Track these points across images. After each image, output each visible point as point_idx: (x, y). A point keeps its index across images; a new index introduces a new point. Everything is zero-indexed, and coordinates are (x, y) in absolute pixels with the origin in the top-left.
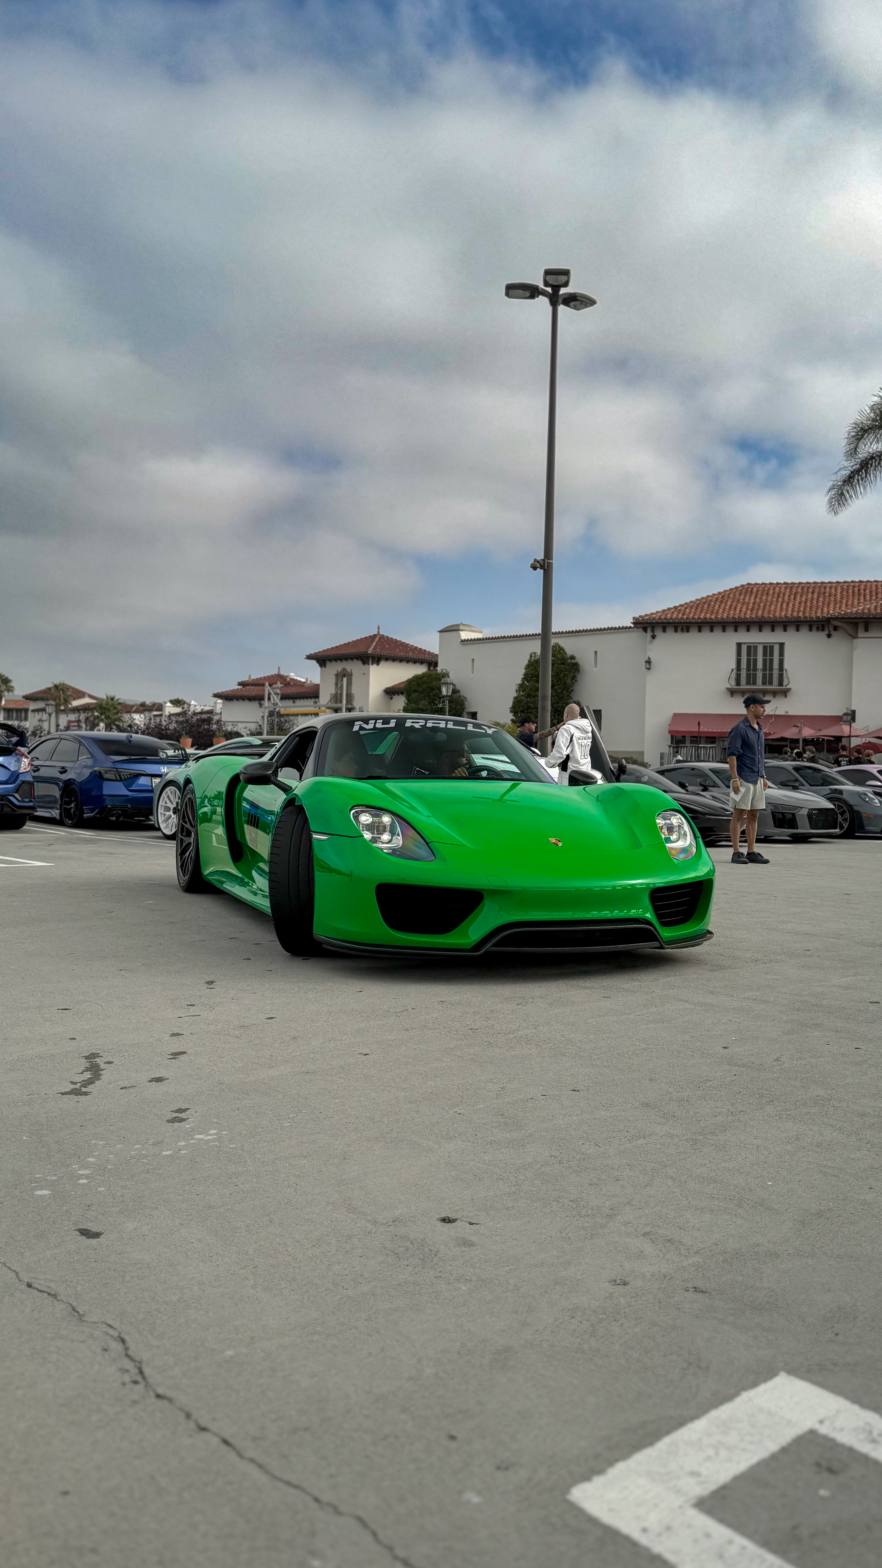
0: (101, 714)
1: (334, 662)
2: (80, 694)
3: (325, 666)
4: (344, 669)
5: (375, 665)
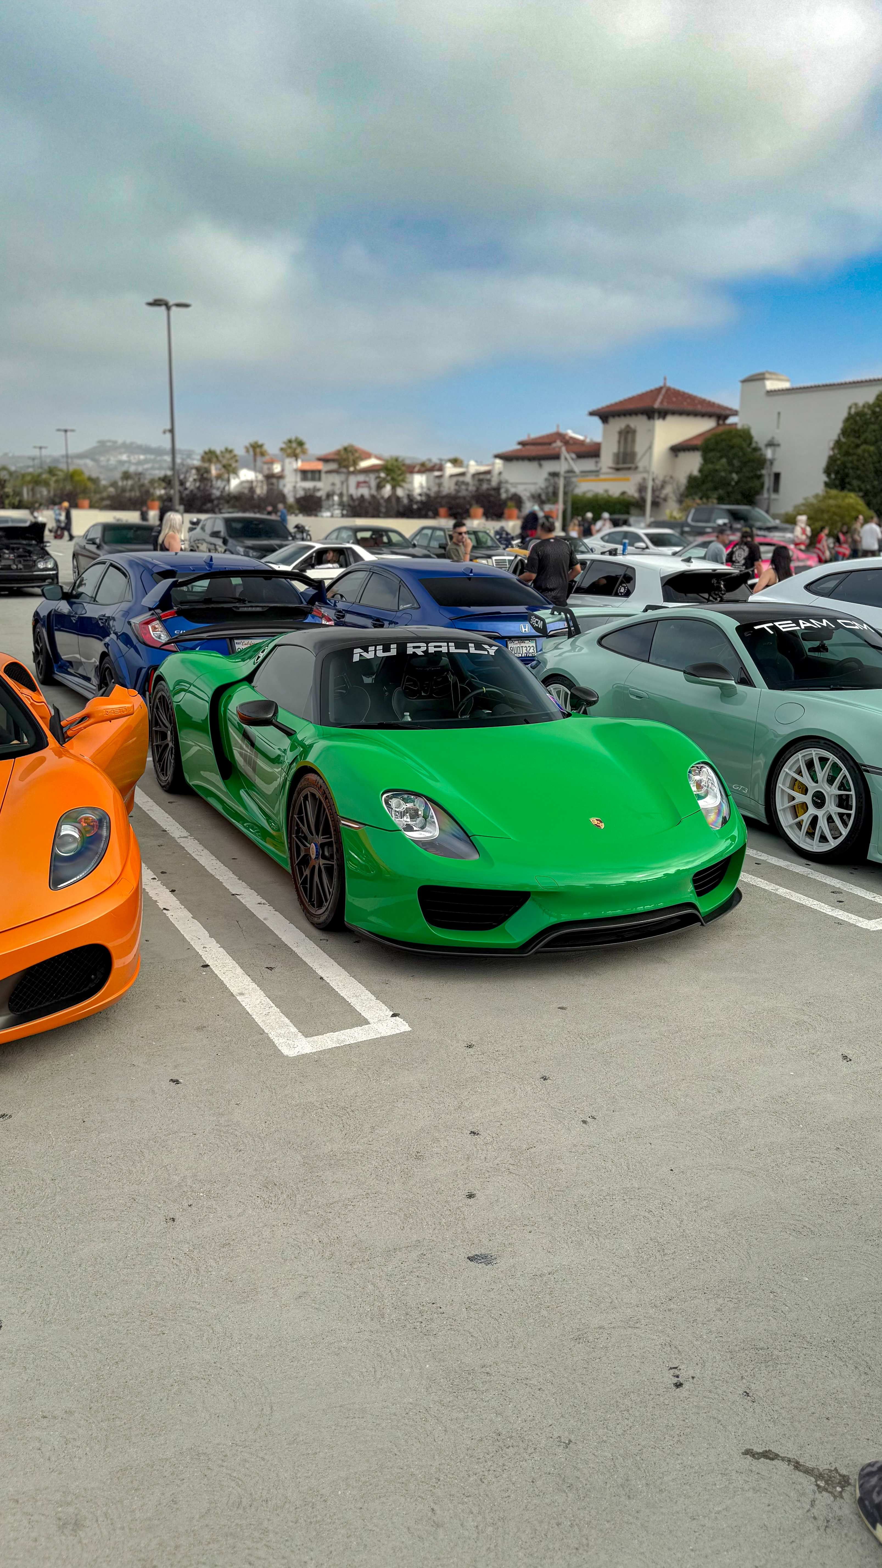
0: (387, 475)
1: (617, 418)
2: (368, 455)
3: (608, 423)
4: (628, 426)
5: (661, 420)
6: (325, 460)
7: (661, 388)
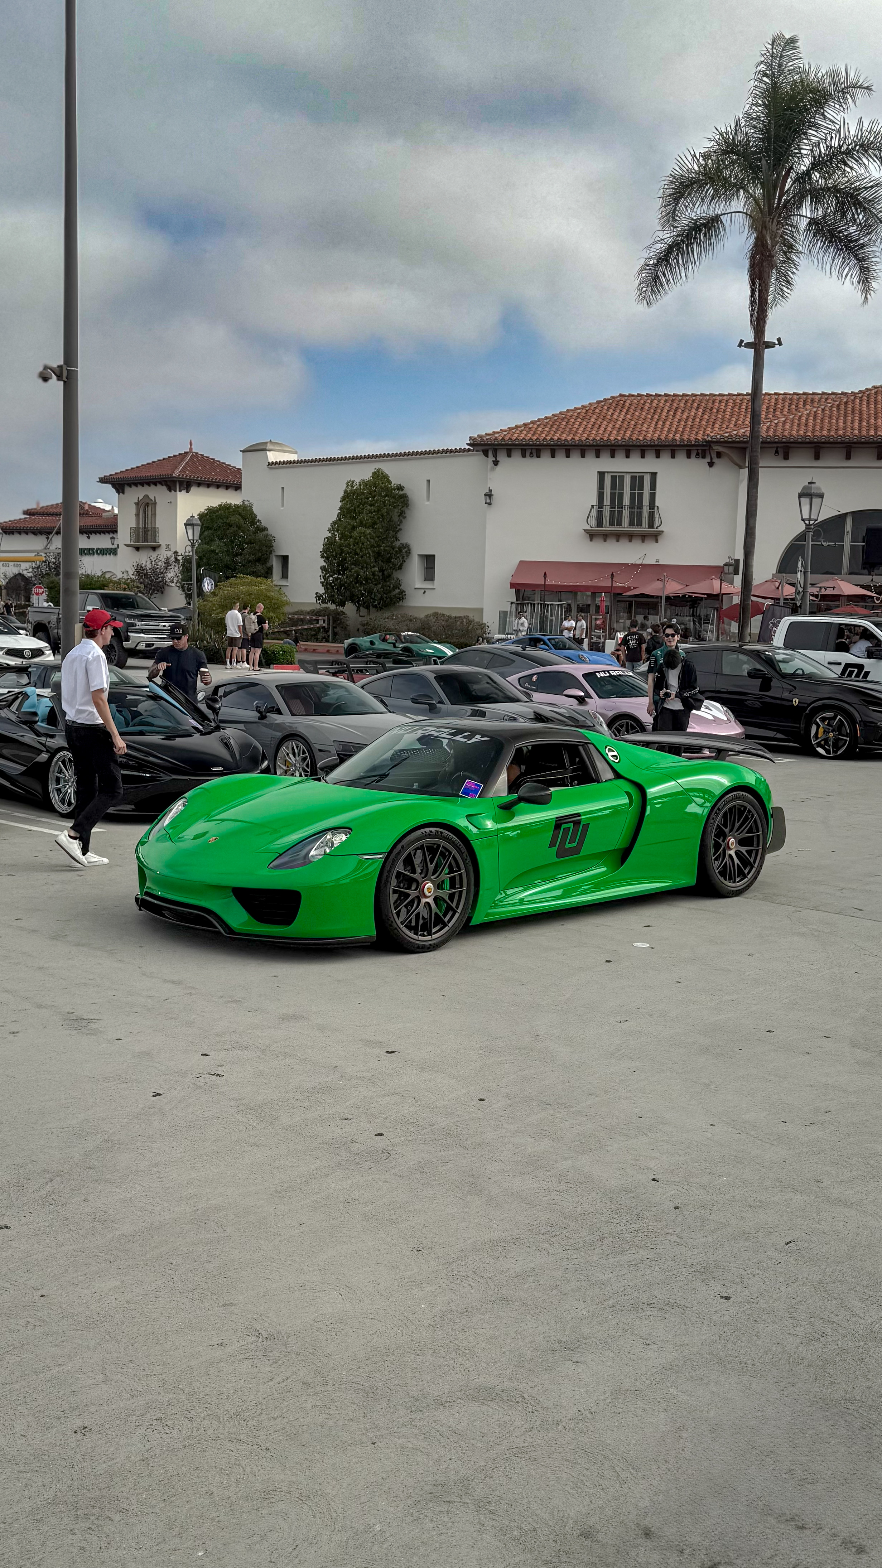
1: (134, 487)
3: (123, 493)
4: (146, 496)
5: (184, 492)
7: (185, 453)
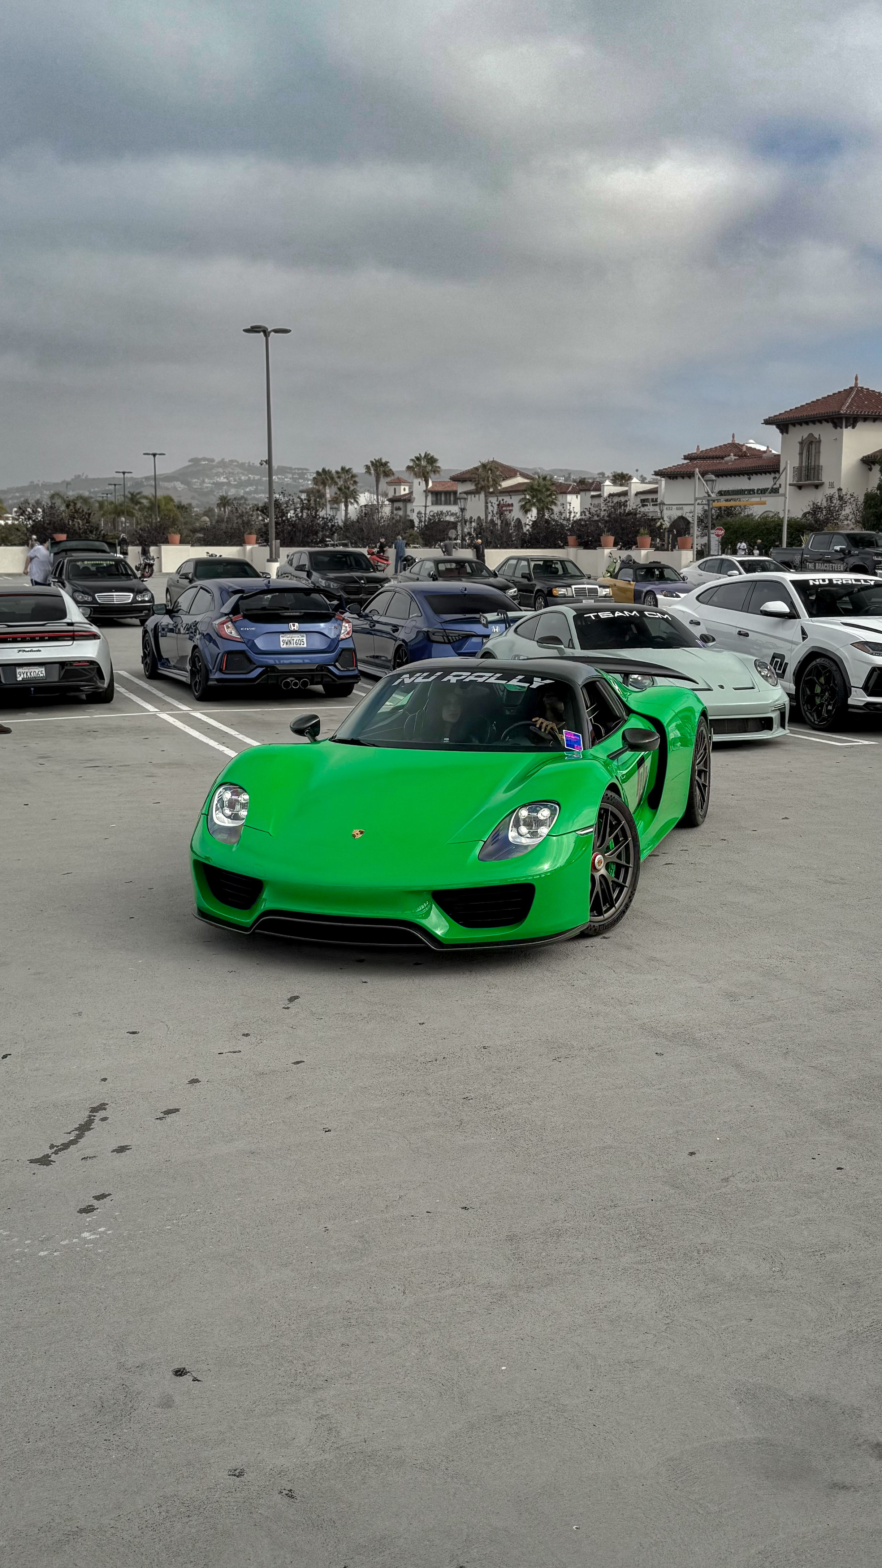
0: (533, 497)
1: (798, 427)
2: (511, 472)
3: (787, 433)
4: (811, 435)
5: (850, 428)
6: (459, 479)
7: (851, 388)
